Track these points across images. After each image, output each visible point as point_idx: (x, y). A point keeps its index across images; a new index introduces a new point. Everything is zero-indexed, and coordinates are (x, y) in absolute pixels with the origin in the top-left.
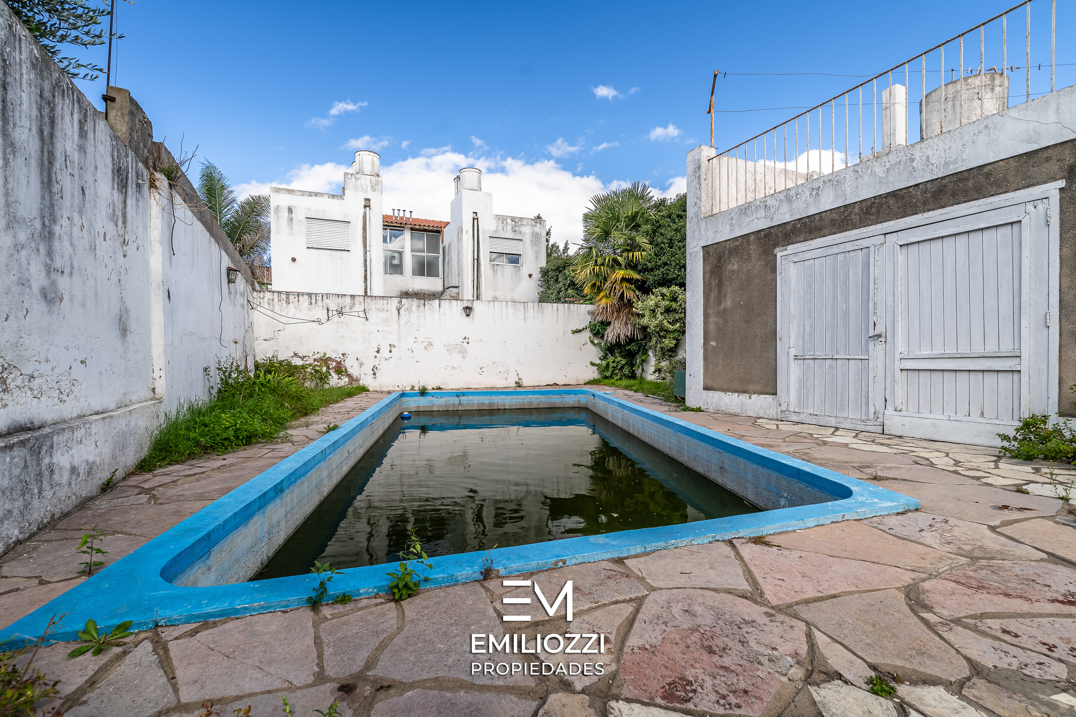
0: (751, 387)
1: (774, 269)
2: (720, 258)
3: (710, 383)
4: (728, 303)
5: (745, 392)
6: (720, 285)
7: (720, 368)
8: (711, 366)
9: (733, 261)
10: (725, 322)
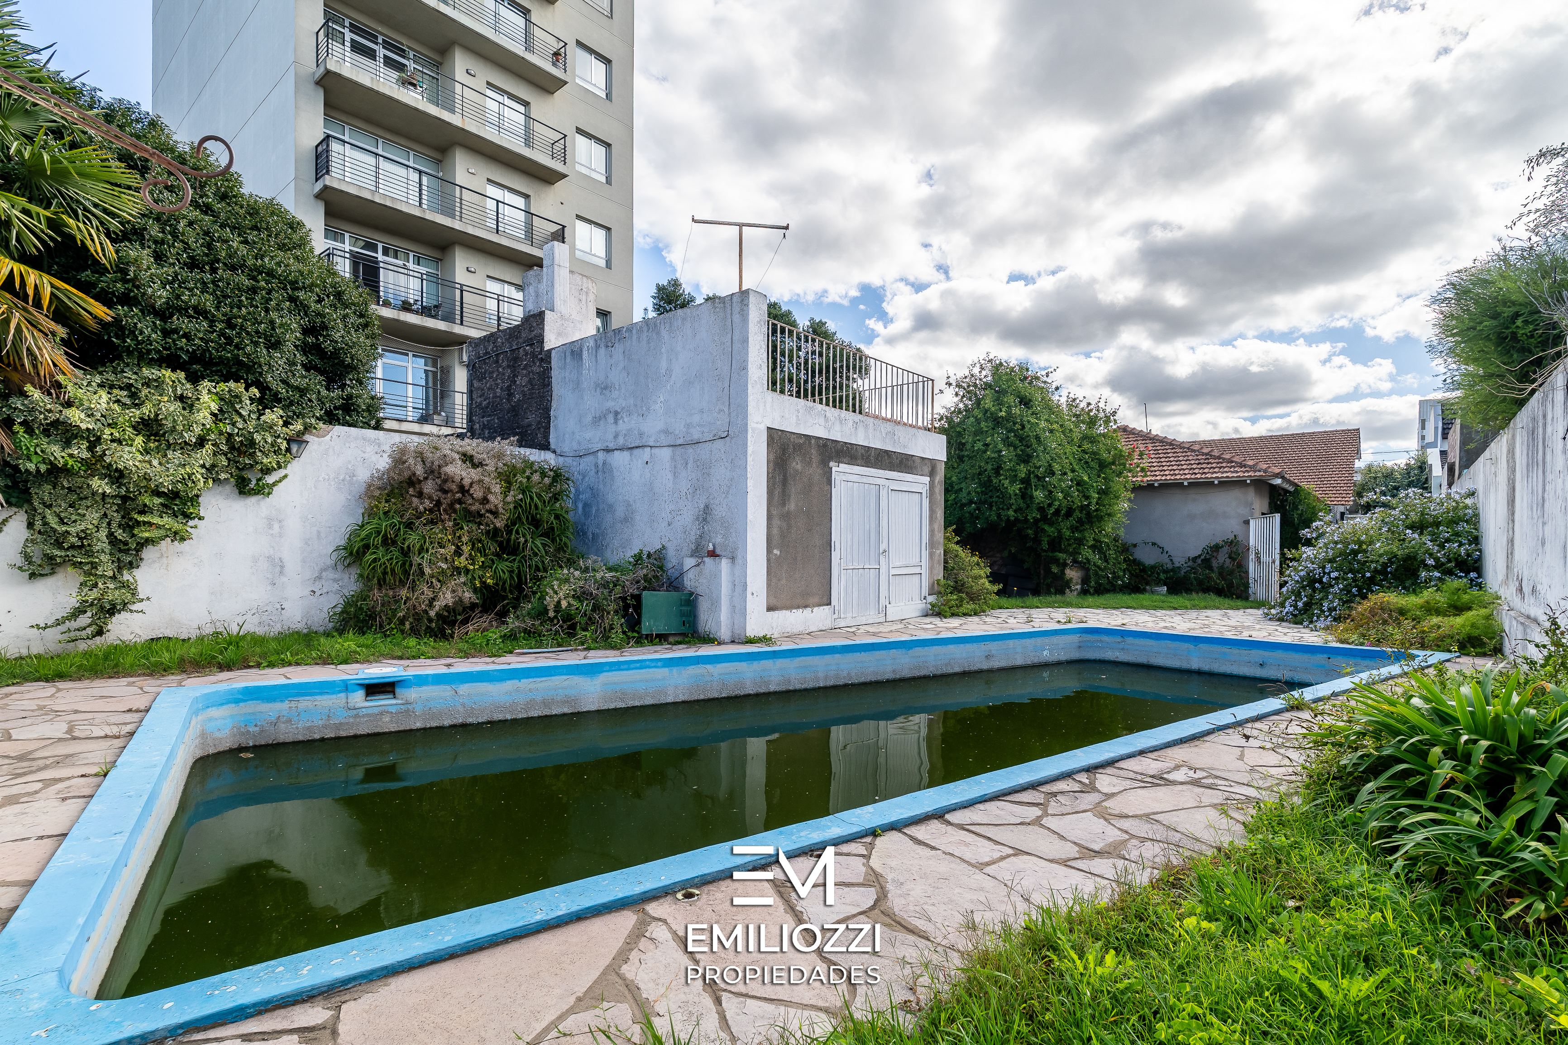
0: (811, 600)
1: (829, 482)
2: (784, 449)
3: (774, 602)
4: (792, 506)
5: (806, 607)
6: (784, 482)
7: (784, 582)
8: (774, 580)
9: (797, 458)
10: (789, 527)
